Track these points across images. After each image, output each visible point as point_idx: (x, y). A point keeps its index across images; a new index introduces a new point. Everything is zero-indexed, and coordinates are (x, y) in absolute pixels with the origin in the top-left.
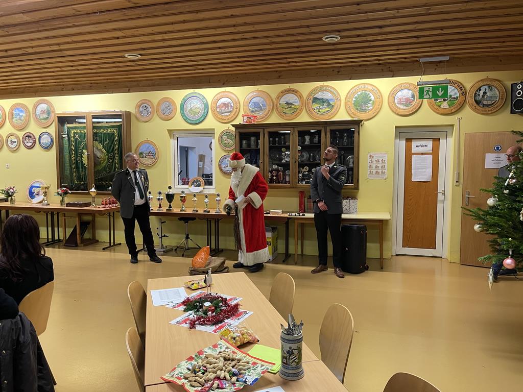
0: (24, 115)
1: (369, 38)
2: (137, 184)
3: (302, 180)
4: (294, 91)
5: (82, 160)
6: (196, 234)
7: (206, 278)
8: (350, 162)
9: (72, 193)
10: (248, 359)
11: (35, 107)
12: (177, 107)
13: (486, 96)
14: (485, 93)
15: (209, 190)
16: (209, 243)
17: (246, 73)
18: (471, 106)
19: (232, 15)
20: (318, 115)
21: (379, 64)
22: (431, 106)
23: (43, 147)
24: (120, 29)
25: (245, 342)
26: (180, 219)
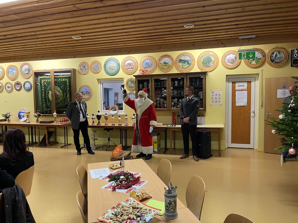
0: (15, 72)
1: (210, 26)
2: (81, 110)
3: (174, 106)
4: (169, 56)
5: (48, 96)
6: (114, 137)
7: (121, 162)
8: (201, 95)
9: (43, 116)
10: (146, 207)
11: (21, 67)
12: (102, 65)
13: (277, 57)
14: (276, 55)
15: (121, 113)
16: (121, 143)
17: (141, 46)
18: (269, 63)
19: (133, 14)
20: (182, 69)
21: (216, 40)
22: (246, 63)
23: (26, 90)
24: (70, 23)
25: (144, 198)
26: (105, 129)
